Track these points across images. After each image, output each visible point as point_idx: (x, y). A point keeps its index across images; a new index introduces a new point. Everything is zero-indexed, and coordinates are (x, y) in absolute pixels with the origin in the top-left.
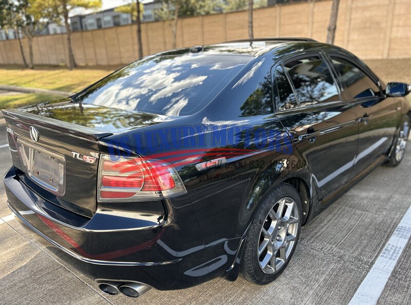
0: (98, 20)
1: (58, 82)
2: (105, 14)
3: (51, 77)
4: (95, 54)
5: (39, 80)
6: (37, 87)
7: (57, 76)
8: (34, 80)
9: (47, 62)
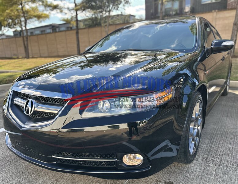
0: (32, 33)
1: (24, 66)
2: (36, 29)
3: (16, 63)
4: (39, 50)
5: (8, 65)
6: (9, 69)
7: (20, 62)
8: (3, 65)
9: (4, 56)
